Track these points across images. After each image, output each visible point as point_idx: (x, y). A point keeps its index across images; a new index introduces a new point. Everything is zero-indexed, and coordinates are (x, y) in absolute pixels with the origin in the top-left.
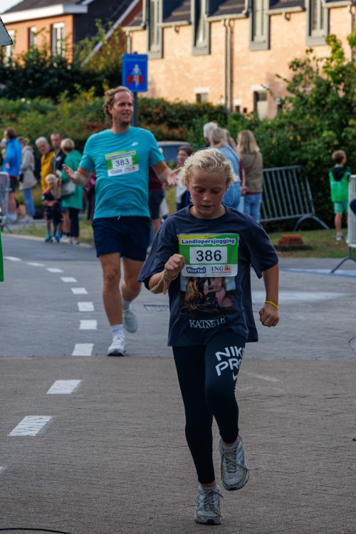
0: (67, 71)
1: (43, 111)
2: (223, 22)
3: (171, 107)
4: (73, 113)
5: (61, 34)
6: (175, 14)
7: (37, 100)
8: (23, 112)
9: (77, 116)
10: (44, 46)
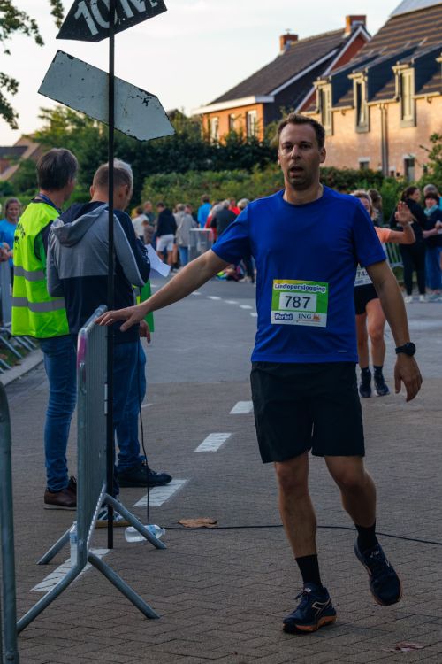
0: (259, 148)
1: (240, 180)
2: (379, 106)
3: (341, 173)
4: (264, 181)
5: (255, 119)
6: (342, 101)
7: (235, 172)
8: (225, 181)
9: (267, 183)
10: (241, 129)
